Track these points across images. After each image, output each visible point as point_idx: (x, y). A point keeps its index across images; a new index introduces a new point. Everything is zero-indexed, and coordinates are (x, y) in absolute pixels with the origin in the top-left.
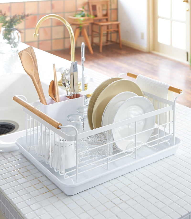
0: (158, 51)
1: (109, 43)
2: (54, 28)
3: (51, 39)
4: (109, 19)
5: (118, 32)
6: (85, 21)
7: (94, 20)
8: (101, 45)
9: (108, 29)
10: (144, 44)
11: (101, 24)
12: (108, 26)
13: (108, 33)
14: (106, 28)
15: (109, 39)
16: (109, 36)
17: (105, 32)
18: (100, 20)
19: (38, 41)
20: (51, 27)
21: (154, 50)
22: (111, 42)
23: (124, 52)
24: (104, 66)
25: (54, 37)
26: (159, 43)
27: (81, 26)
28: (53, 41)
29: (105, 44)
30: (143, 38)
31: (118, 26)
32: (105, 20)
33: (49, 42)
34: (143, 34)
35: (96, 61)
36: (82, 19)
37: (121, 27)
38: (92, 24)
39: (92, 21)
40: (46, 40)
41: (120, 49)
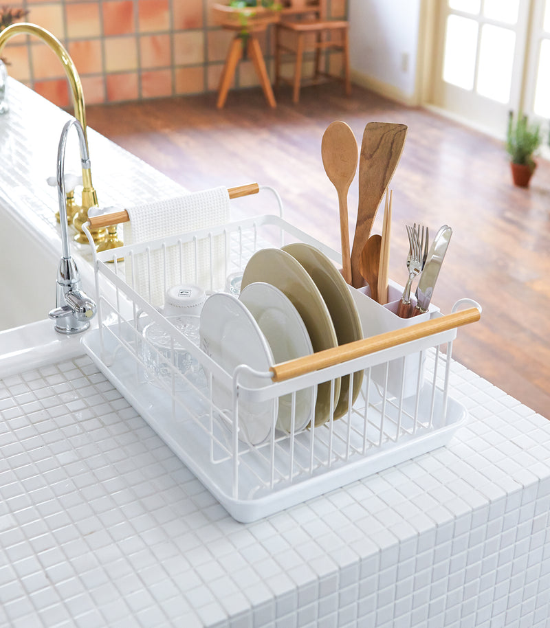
0: (441, 105)
1: (322, 80)
2: (178, 37)
3: (172, 67)
4: (324, 14)
5: (341, 49)
6: (256, 17)
7: (284, 17)
8: (297, 85)
9: (319, 40)
10: (407, 85)
11: (300, 27)
12: (319, 34)
13: (318, 53)
14: (313, 37)
15: (322, 68)
16: (323, 59)
17: (311, 49)
18: (300, 17)
19: (139, 70)
20: (172, 32)
21: (431, 101)
22: (327, 75)
23: (353, 105)
24: (294, 143)
25: (180, 59)
26: (443, 83)
27: (245, 32)
28: (178, 71)
29: (311, 82)
30: (405, 67)
31: (343, 32)
32: (312, 17)
33: (167, 73)
34: (405, 58)
35: (279, 127)
36: (248, 12)
37: (351, 35)
38: (279, 27)
39: (276, 19)
40: (159, 69)
41: (346, 96)
